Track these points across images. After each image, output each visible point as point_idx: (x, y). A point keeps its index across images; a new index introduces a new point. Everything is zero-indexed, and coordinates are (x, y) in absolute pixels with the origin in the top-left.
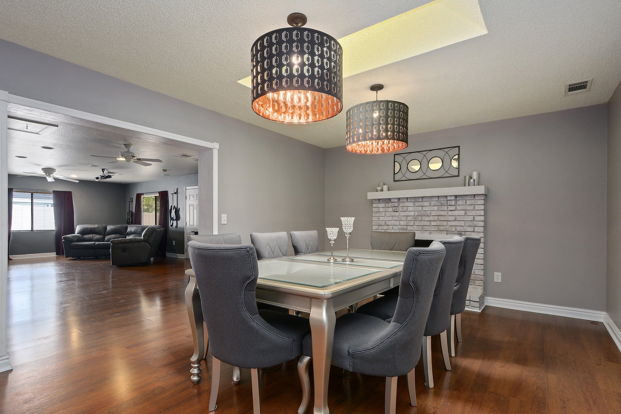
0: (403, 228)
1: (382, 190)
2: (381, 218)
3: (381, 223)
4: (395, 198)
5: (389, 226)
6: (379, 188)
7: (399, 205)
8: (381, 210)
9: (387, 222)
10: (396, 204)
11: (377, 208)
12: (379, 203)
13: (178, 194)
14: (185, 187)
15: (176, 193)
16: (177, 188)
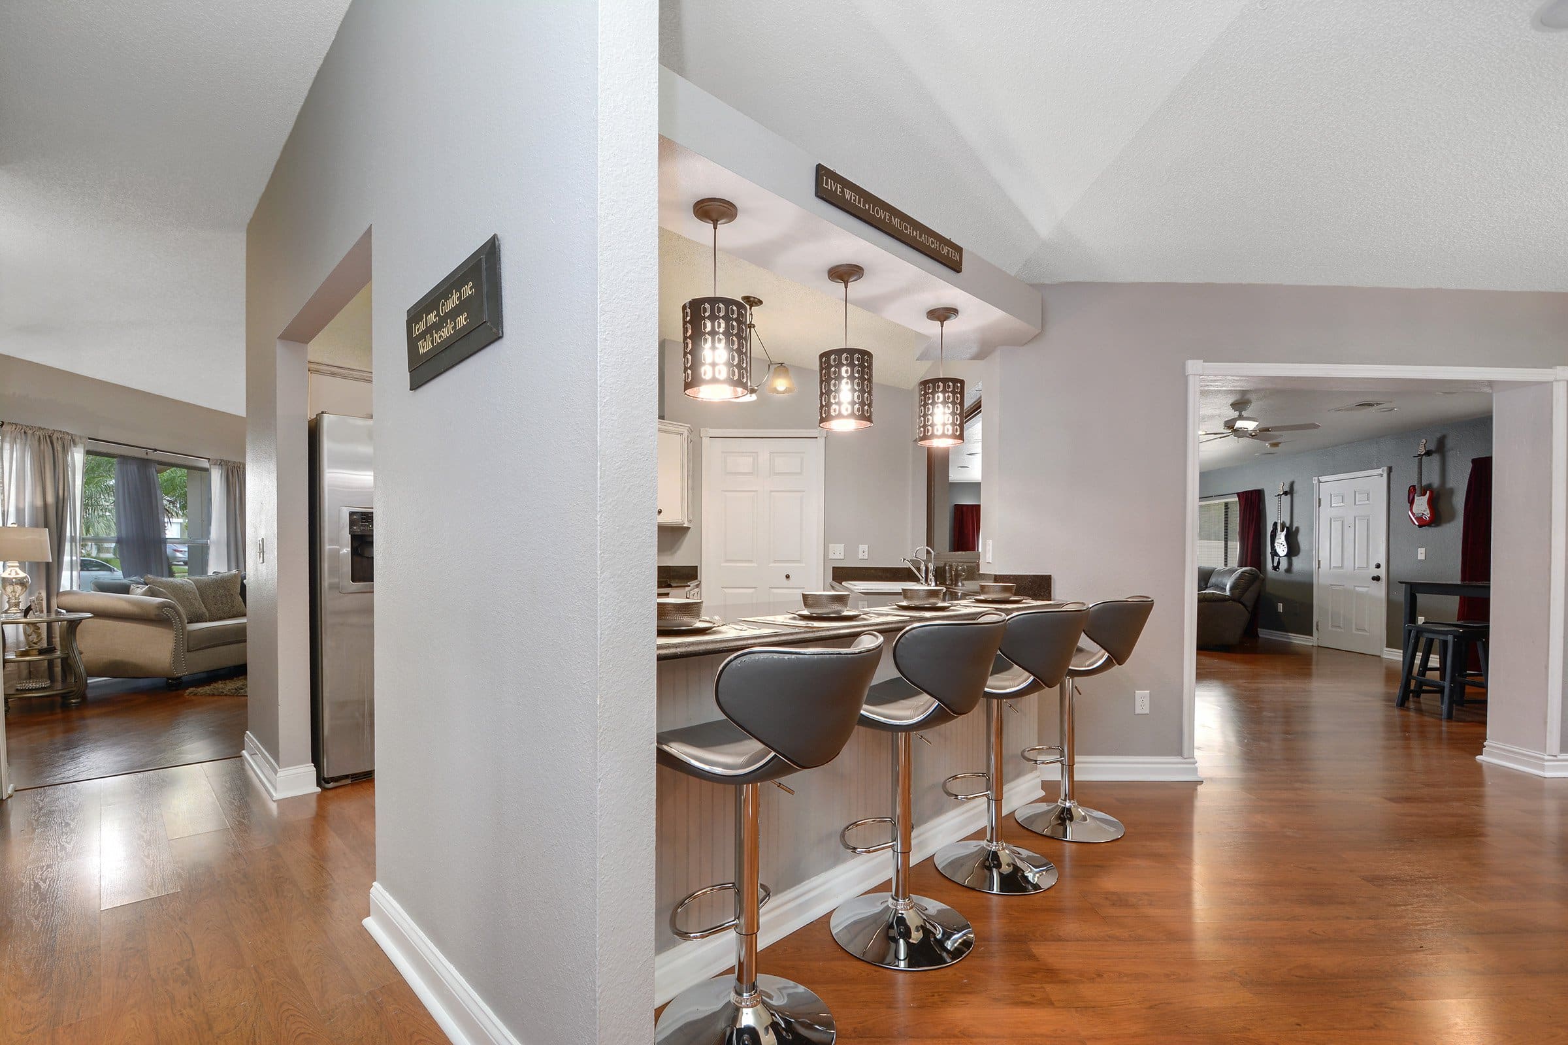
13: (1294, 495)
14: (1316, 478)
15: (1290, 492)
16: (1291, 480)
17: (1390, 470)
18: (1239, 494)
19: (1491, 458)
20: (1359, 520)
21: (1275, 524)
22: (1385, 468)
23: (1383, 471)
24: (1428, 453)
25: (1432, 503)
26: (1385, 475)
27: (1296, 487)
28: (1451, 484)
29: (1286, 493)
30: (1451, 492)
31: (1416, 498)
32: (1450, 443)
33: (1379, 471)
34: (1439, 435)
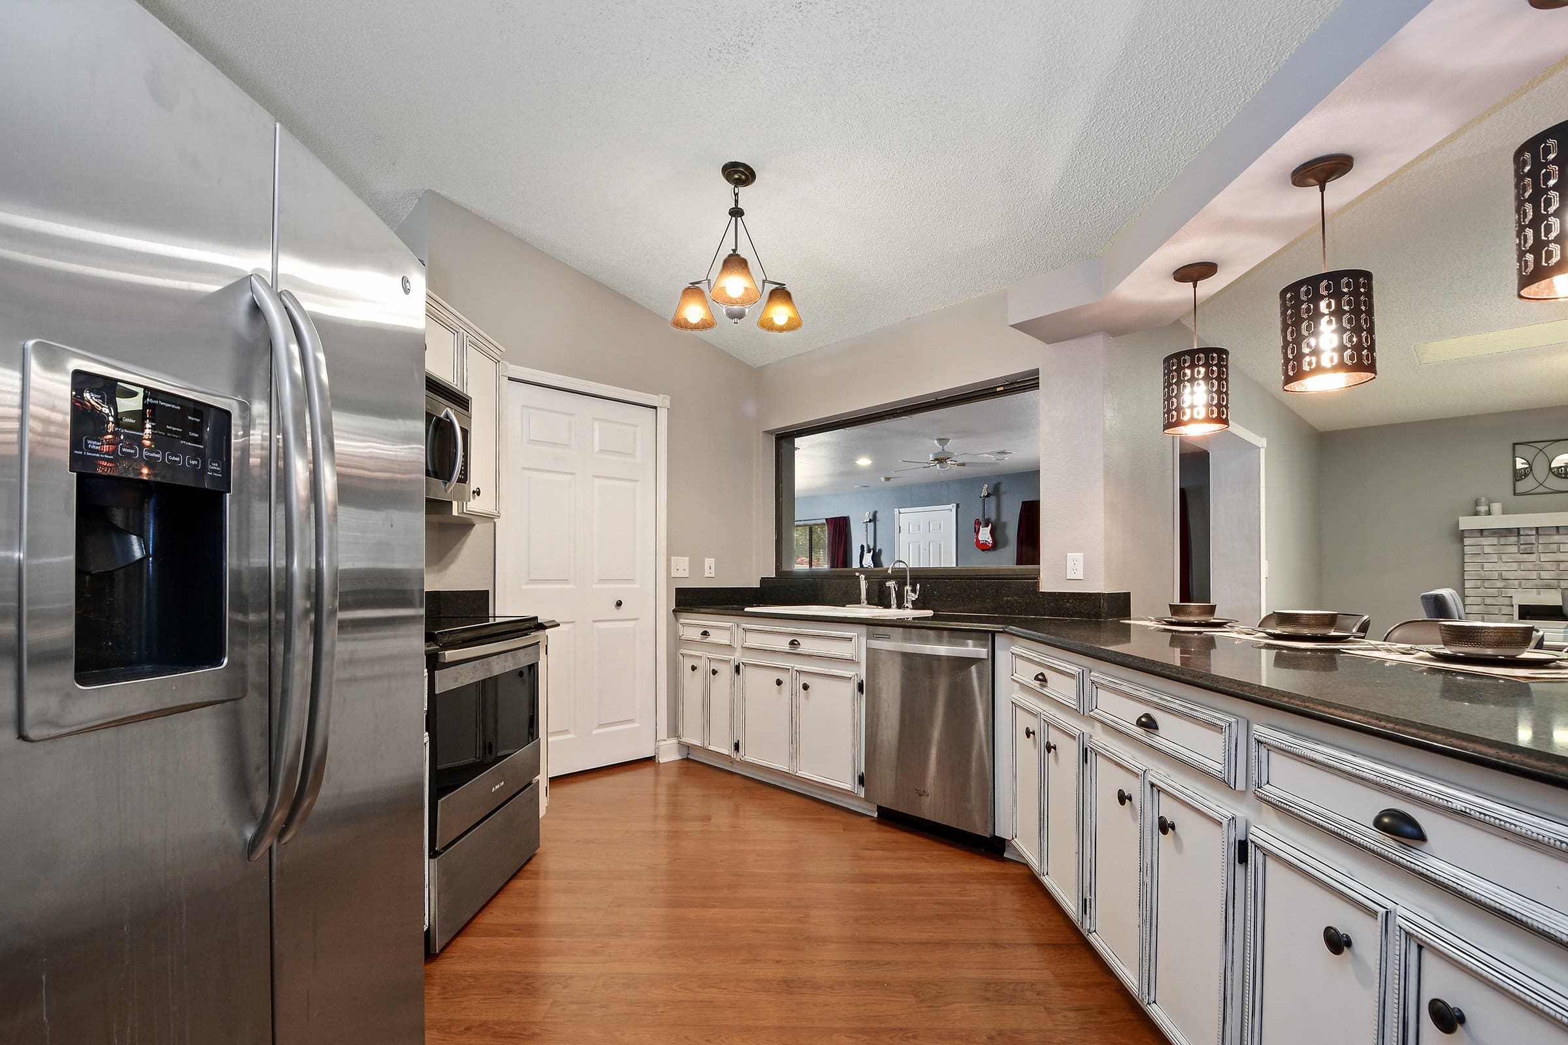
0: (1546, 585)
1: (1489, 513)
2: (1485, 565)
3: (1487, 575)
4: (1531, 529)
5: (1510, 581)
6: (1483, 509)
7: (1537, 540)
8: (1487, 550)
9: (1504, 573)
10: (1533, 539)
11: (1479, 547)
12: (1482, 536)
13: (877, 523)
14: (897, 509)
15: (874, 520)
16: (875, 510)
17: (958, 506)
18: (826, 519)
19: (1038, 502)
20: (933, 544)
21: (862, 547)
22: (955, 504)
23: (953, 507)
24: (988, 496)
25: (992, 533)
26: (954, 510)
27: (878, 516)
28: (1004, 519)
29: (870, 521)
30: (1005, 525)
31: (981, 528)
32: (1003, 488)
33: (950, 507)
34: (995, 482)
